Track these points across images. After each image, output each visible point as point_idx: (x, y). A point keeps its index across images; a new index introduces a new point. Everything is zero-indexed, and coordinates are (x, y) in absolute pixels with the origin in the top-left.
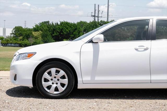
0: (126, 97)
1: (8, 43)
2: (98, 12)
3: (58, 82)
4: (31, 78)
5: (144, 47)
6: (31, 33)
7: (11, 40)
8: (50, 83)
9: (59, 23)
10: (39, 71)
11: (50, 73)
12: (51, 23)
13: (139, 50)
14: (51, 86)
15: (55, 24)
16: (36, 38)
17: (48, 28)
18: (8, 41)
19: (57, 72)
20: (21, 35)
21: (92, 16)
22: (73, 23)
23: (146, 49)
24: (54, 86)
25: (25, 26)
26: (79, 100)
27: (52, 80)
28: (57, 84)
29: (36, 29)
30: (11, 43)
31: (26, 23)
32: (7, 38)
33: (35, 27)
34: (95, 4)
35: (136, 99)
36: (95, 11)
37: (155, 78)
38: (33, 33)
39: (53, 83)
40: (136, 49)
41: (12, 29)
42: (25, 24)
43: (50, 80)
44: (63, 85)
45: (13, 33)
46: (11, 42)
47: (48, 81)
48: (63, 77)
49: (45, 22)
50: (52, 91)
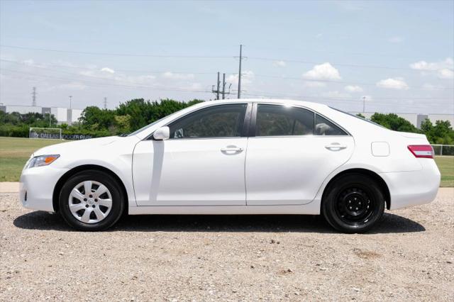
0: (209, 227)
1: (74, 134)
2: (224, 85)
3: (95, 203)
4: (50, 197)
5: (235, 147)
6: (113, 118)
7: (79, 129)
8: (82, 206)
9: (159, 102)
10: (64, 187)
11: (82, 190)
12: (146, 101)
13: (228, 152)
14: (84, 210)
15: (153, 103)
16: (121, 126)
17: (141, 109)
18: (74, 130)
19: (95, 187)
20: (95, 121)
21: (214, 92)
22: (182, 102)
23: (239, 151)
24: (90, 210)
25: (105, 105)
26: (130, 232)
27: (85, 200)
28: (94, 206)
29: (121, 112)
30: (80, 135)
31: (107, 101)
32: (74, 125)
33: (119, 107)
34: (218, 73)
35: (224, 230)
36: (218, 84)
37: (253, 197)
38: (117, 118)
39: (87, 206)
40: (224, 152)
41: (81, 111)
42: (105, 102)
43: (82, 200)
44: (104, 209)
45: (82, 118)
46: (79, 132)
47: (79, 202)
48: (104, 196)
49: (137, 100)
50: (85, 219)
